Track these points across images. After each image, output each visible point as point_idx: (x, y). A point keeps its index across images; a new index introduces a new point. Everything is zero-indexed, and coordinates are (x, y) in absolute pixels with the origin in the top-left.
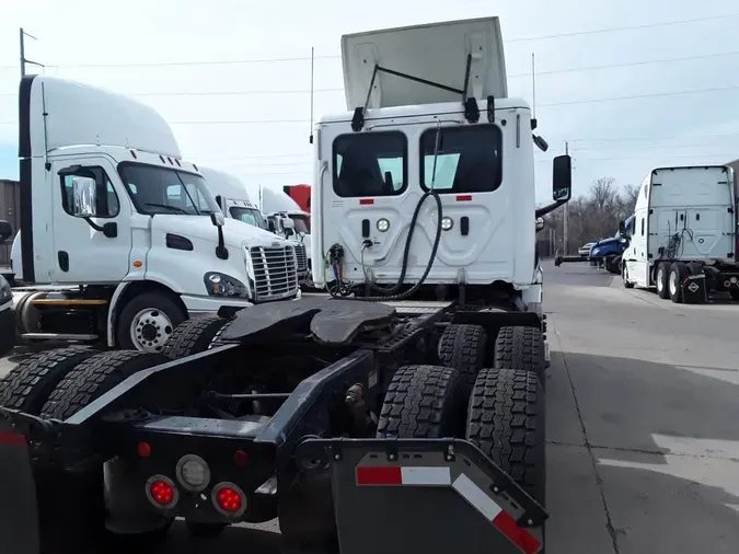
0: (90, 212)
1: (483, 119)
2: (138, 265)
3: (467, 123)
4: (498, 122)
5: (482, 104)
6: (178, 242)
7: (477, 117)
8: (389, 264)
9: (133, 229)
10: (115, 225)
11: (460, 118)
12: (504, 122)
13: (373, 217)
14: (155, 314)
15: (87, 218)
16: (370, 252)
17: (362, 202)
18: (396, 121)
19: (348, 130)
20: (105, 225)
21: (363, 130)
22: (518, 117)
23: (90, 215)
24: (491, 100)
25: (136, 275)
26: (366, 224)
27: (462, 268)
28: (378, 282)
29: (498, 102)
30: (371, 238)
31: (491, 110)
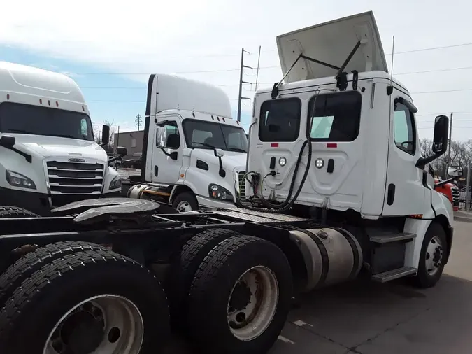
0: (163, 145)
1: (350, 87)
2: (182, 176)
3: (338, 91)
4: (359, 90)
5: (350, 77)
6: (202, 165)
7: (346, 86)
8: (283, 189)
9: (184, 156)
10: (176, 153)
11: (334, 87)
12: (363, 90)
13: (277, 155)
14: (186, 205)
15: (162, 148)
16: (274, 179)
17: (273, 145)
18: (296, 91)
19: (269, 97)
20: (172, 153)
21: (277, 98)
22: (374, 85)
23: (164, 147)
24: (355, 73)
25: (181, 181)
26: (273, 159)
27: (327, 196)
28: (277, 200)
29: (361, 75)
30: (275, 170)
31: (355, 81)
